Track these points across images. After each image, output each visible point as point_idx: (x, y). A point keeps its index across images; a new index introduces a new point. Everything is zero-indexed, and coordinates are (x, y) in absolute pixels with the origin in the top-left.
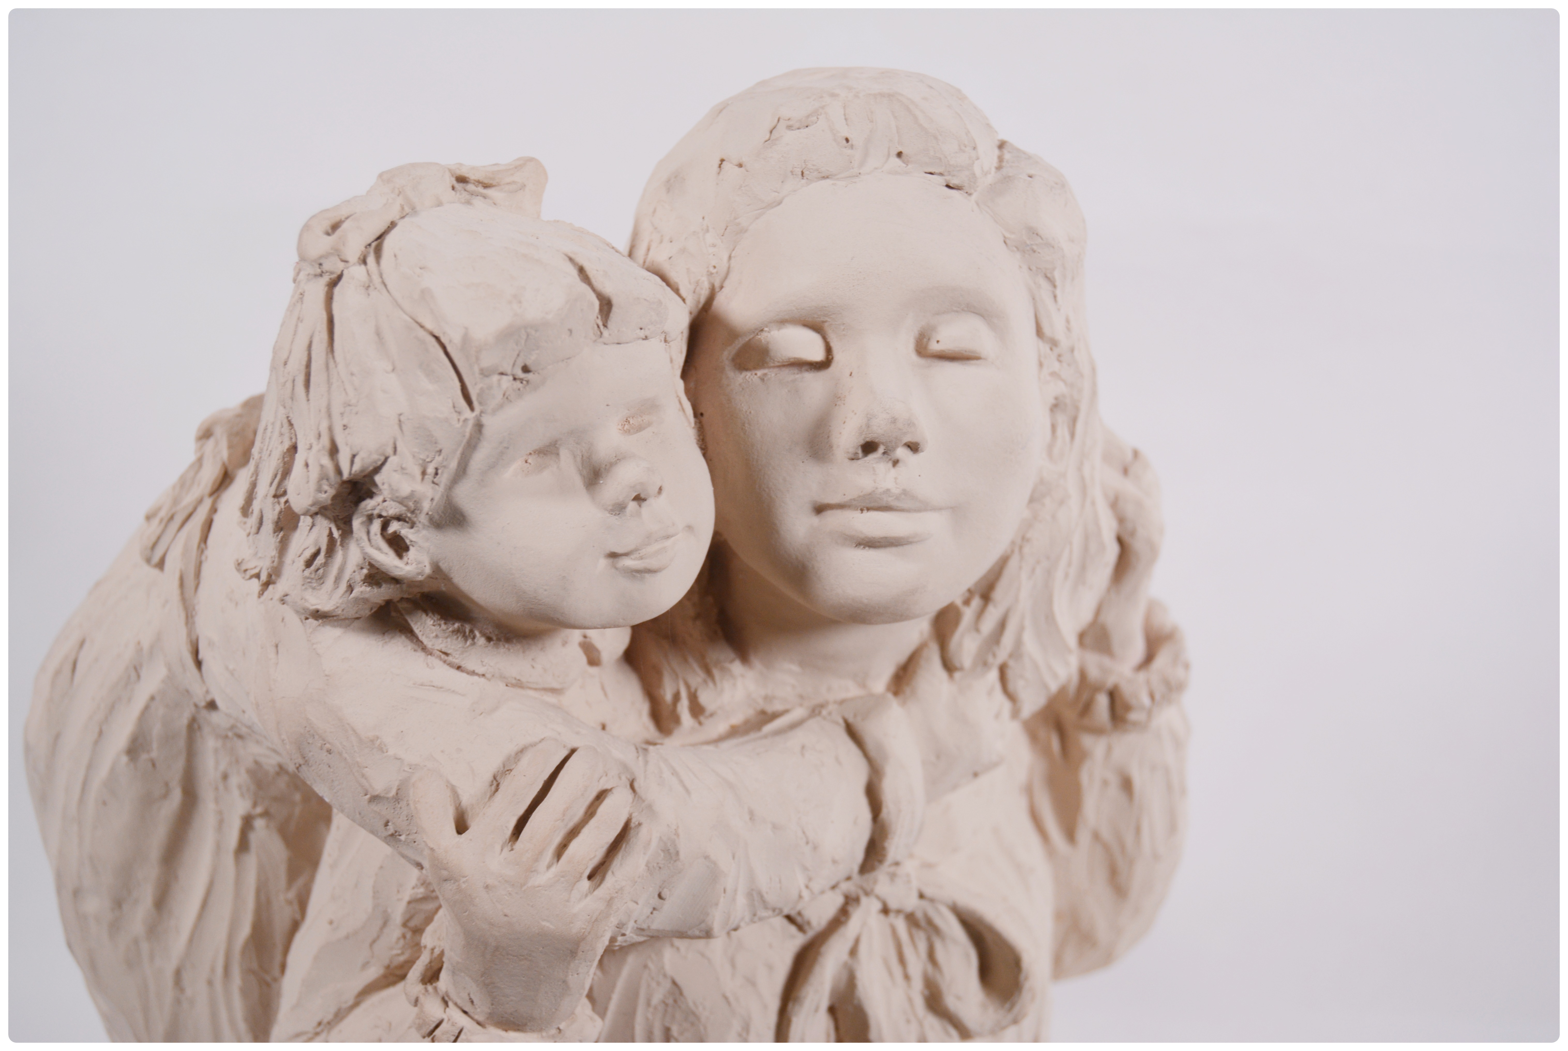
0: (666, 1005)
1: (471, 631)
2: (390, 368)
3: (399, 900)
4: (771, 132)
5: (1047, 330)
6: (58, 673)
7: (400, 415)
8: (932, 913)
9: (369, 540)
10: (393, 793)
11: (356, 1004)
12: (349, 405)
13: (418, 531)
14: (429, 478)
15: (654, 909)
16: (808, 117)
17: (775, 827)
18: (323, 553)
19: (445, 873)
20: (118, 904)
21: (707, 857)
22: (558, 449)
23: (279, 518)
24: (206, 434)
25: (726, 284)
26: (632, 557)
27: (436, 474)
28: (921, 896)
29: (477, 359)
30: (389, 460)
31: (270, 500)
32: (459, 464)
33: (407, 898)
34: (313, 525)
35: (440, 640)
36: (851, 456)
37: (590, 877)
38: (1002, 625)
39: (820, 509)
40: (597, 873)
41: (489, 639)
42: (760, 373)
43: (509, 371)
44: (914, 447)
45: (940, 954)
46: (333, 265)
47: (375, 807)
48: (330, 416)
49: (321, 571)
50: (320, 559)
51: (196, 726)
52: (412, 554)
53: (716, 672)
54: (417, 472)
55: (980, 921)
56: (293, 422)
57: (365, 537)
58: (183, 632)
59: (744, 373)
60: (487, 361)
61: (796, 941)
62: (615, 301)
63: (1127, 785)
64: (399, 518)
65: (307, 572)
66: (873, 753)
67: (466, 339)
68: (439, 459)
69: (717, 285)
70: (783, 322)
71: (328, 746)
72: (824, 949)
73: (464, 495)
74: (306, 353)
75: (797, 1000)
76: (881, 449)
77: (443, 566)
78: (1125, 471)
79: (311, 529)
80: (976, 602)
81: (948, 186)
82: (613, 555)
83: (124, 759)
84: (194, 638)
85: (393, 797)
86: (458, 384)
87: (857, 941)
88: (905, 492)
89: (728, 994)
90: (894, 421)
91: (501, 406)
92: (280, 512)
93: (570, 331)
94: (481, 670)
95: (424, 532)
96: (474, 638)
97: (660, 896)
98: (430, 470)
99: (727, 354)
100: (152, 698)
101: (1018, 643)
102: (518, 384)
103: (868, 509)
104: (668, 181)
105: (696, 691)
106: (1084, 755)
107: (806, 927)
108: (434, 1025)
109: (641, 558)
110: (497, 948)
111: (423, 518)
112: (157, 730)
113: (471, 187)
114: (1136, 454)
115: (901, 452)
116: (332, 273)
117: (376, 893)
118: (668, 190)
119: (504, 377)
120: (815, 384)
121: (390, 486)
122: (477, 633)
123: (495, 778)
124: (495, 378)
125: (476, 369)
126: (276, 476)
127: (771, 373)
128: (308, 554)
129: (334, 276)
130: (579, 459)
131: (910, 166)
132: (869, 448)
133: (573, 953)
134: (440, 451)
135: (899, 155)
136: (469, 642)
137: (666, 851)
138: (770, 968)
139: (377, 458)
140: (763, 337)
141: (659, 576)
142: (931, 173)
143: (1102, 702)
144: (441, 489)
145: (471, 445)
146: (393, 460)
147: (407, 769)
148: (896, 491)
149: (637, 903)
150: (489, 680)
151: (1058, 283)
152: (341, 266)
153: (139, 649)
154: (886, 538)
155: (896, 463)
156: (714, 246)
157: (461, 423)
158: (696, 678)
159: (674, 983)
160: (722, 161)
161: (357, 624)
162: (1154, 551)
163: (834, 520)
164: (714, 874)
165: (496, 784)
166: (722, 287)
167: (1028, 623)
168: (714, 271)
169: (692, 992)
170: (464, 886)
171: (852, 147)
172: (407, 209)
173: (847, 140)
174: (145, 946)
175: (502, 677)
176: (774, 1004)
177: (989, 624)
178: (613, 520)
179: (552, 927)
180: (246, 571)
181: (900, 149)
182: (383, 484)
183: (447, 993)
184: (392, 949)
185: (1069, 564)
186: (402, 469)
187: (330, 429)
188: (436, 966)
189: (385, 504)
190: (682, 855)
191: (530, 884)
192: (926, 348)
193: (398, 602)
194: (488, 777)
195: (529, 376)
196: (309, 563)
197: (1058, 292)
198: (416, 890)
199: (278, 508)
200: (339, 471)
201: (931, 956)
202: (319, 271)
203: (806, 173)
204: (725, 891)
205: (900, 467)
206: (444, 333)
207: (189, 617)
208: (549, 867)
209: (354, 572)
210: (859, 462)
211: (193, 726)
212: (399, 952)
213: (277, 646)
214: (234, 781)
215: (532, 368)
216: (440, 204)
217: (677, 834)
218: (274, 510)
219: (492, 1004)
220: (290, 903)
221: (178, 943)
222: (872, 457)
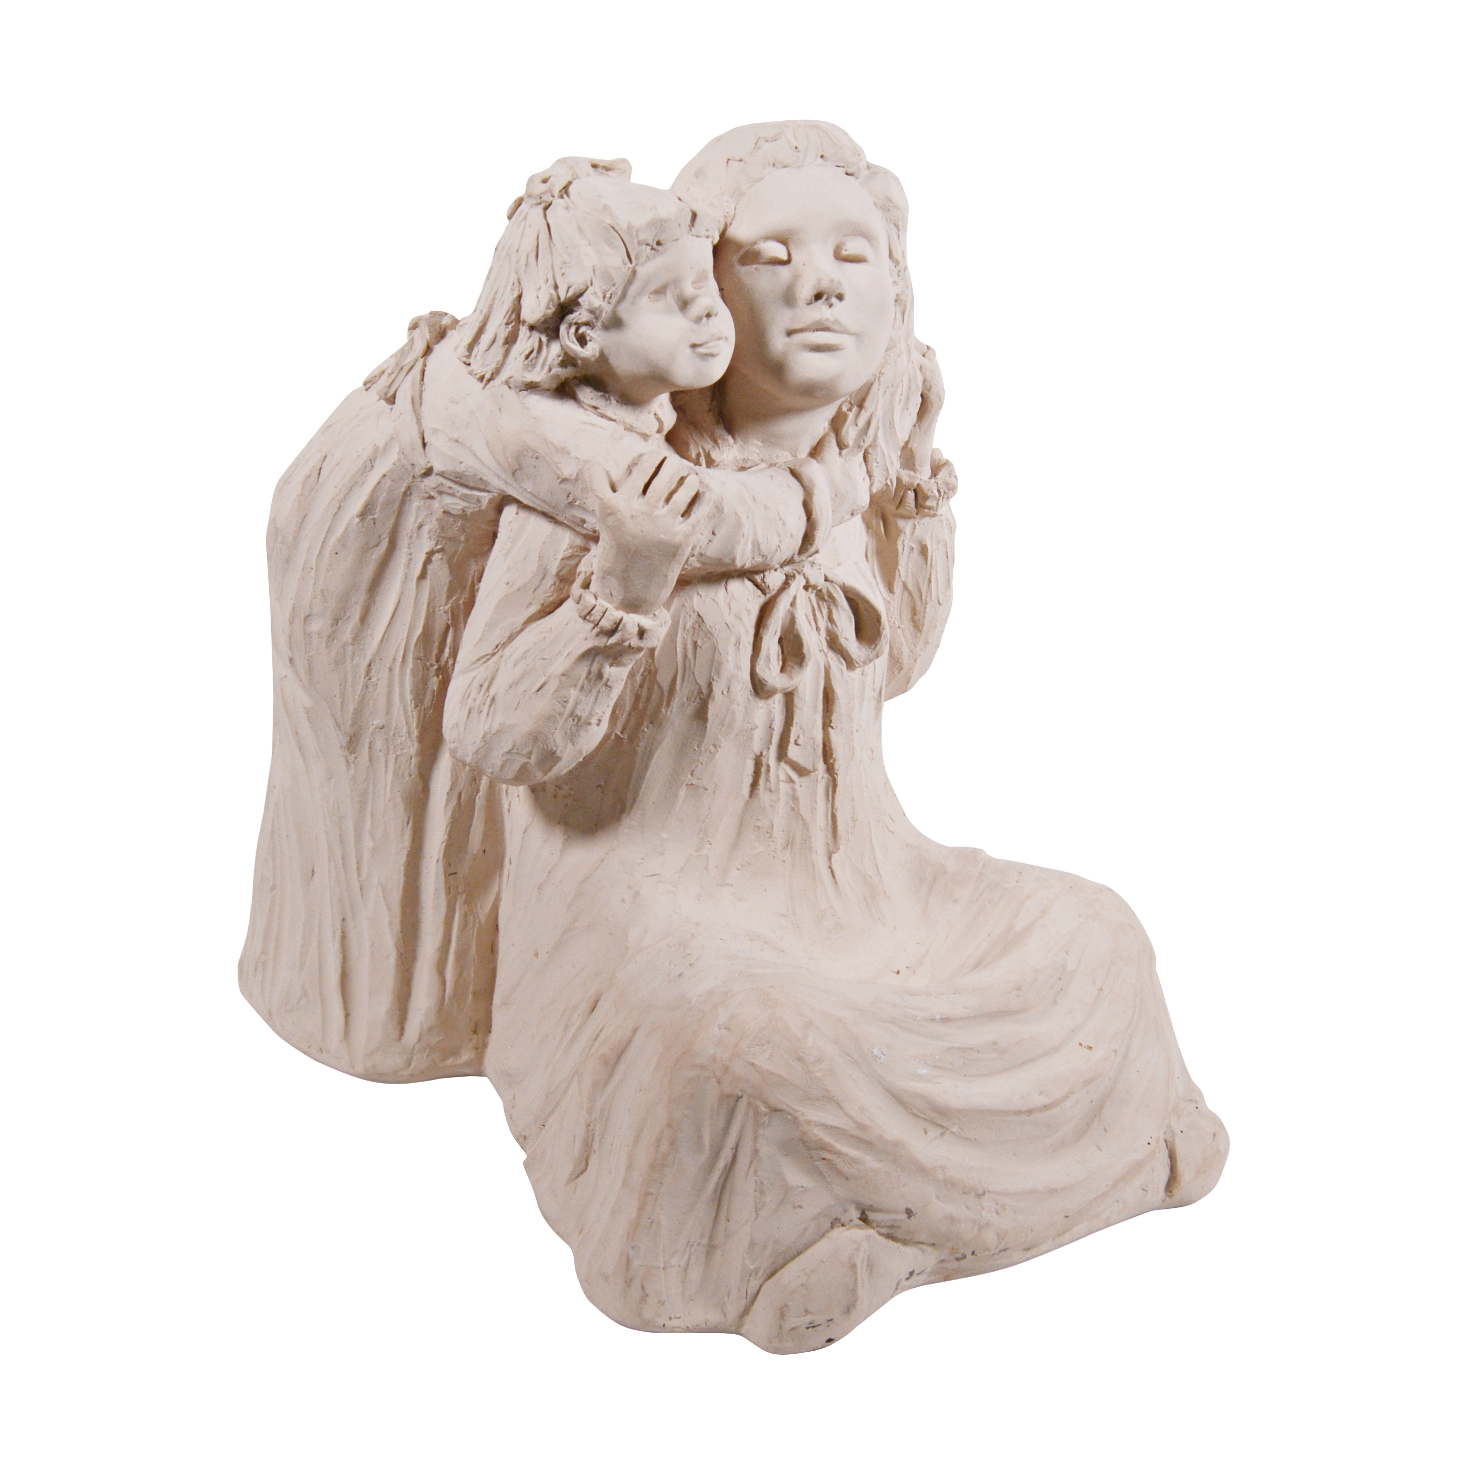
0: (694, 628)
1: (609, 397)
2: (588, 243)
3: (556, 559)
4: (756, 144)
5: (894, 254)
6: (308, 477)
7: (594, 266)
8: (831, 590)
9: (568, 337)
10: (574, 476)
11: (522, 630)
12: (566, 263)
13: (596, 332)
14: (607, 299)
15: (710, 541)
16: (776, 136)
17: (765, 507)
18: (535, 352)
19: (609, 511)
20: (336, 621)
21: (736, 514)
22: (666, 290)
23: (508, 336)
24: (414, 326)
25: (734, 222)
26: (703, 347)
27: (611, 297)
28: (826, 580)
29: (637, 235)
30: (589, 289)
31: (503, 326)
32: (622, 293)
33: (560, 557)
34: (530, 336)
35: (594, 400)
36: (808, 302)
37: (683, 515)
38: (868, 424)
39: (790, 333)
40: (686, 513)
41: (618, 402)
42: (754, 266)
43: (651, 244)
44: (840, 297)
45: (835, 617)
46: (547, 198)
47: (562, 486)
48: (553, 270)
49: (534, 361)
50: (534, 354)
51: (409, 492)
52: (590, 345)
53: (720, 441)
54: (601, 296)
55: (858, 595)
56: (521, 282)
57: (566, 336)
58: (416, 427)
59: (746, 266)
60: (642, 237)
61: (762, 599)
62: (698, 213)
63: (924, 551)
64: (587, 324)
65: (526, 362)
66: (806, 483)
67: (630, 227)
68: (613, 289)
69: (728, 223)
70: (767, 238)
71: (537, 454)
72: (778, 600)
73: (623, 311)
74: (536, 241)
75: (765, 626)
76: (825, 297)
77: (605, 352)
78: (924, 356)
79: (529, 339)
80: (855, 409)
81: (847, 174)
82: (694, 346)
83: (357, 520)
84: (422, 431)
85: (574, 479)
86: (625, 251)
87: (795, 598)
88: (836, 321)
89: (728, 623)
90: (832, 281)
91: (645, 262)
92: (509, 332)
93: (680, 225)
94: (614, 417)
95: (598, 332)
96: (610, 400)
97: (713, 533)
98: (608, 295)
99: (735, 258)
100: (384, 476)
101: (875, 438)
102: (653, 252)
103: (817, 330)
104: (696, 173)
105: (709, 452)
106: (899, 532)
107: (767, 591)
108: (590, 609)
109: (708, 348)
110: (635, 552)
111: (599, 324)
112: (383, 497)
113: (600, 170)
114: (928, 348)
115: (834, 300)
116: (546, 202)
117: (541, 558)
118: (697, 178)
119: (648, 247)
120: (784, 271)
121: (589, 302)
122: (612, 398)
123: (629, 467)
124: (644, 246)
125: (636, 241)
126: (508, 312)
127: (760, 267)
128: (527, 352)
129: (547, 204)
130: (676, 297)
131: (828, 162)
132: (818, 297)
133: (674, 555)
134: (614, 285)
135: (822, 157)
136: (608, 402)
137: (717, 508)
138: (748, 611)
139: (583, 287)
140: (756, 247)
141: (716, 359)
142: (838, 166)
143: (911, 495)
144: (611, 306)
145: (630, 282)
146: (591, 289)
147: (582, 463)
148: (832, 319)
149: (702, 535)
150: (617, 423)
151: (900, 229)
152: (551, 199)
153: (376, 449)
154: (827, 344)
155: (831, 306)
156: (727, 202)
157: (626, 269)
158: (709, 446)
159: (699, 615)
160: (728, 160)
161: (548, 393)
162: (941, 400)
163: (798, 338)
164: (739, 525)
165: (630, 471)
166: (731, 224)
167: (880, 425)
168: (727, 215)
169: (709, 620)
170: (619, 517)
171: (799, 151)
172: (575, 176)
173: (796, 148)
174: (350, 649)
175: (624, 423)
176: (752, 631)
177: (862, 422)
178: (695, 326)
179: (666, 538)
180: (476, 374)
181: (823, 154)
182: (584, 302)
183: (596, 593)
184: (546, 593)
185: (902, 395)
186: (595, 293)
187: (554, 276)
188: (588, 582)
189: (581, 316)
190: (725, 510)
191: (655, 514)
192: (839, 254)
193: (572, 380)
194: (626, 466)
195: (659, 248)
196: (527, 357)
197: (900, 233)
198: (566, 552)
199: (508, 330)
200: (559, 298)
201: (830, 619)
202: (539, 201)
203: (776, 164)
204: (743, 536)
205: (833, 308)
206: (617, 225)
207: (419, 421)
208: (663, 507)
209: (554, 360)
210: (813, 305)
211: (407, 493)
212: (550, 594)
213: (500, 409)
214: (426, 528)
215: (662, 242)
216: (589, 175)
217: (722, 499)
218: (505, 331)
219: (625, 592)
220: (446, 612)
221: (373, 643)
222: (819, 302)
